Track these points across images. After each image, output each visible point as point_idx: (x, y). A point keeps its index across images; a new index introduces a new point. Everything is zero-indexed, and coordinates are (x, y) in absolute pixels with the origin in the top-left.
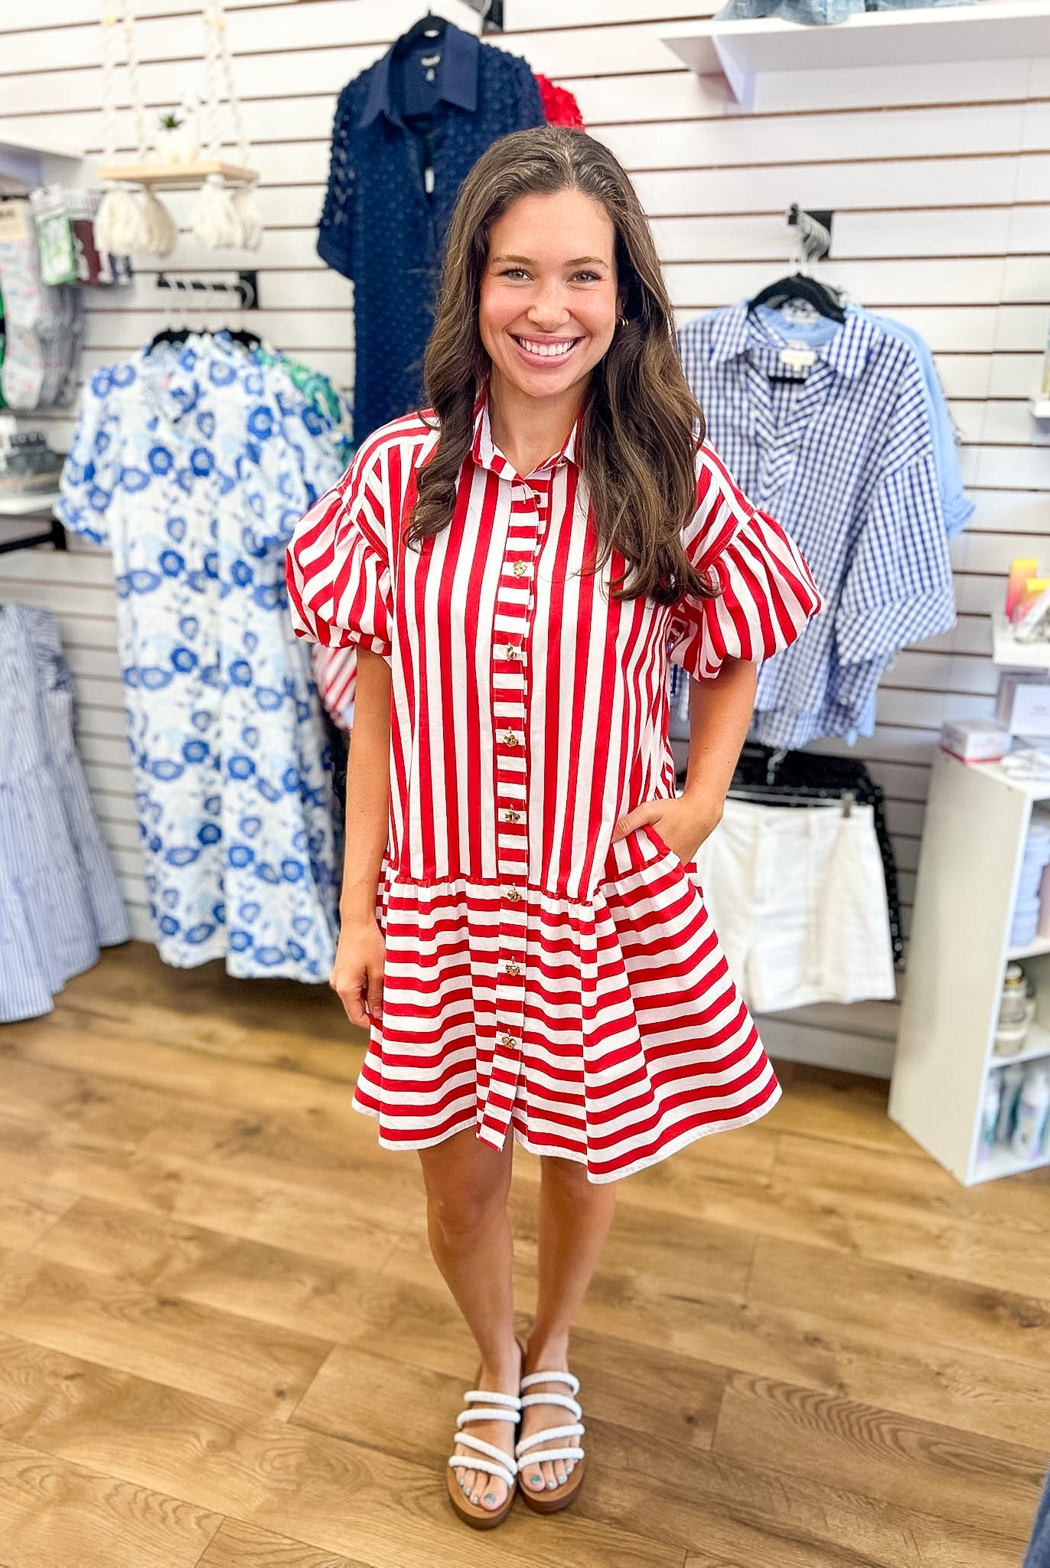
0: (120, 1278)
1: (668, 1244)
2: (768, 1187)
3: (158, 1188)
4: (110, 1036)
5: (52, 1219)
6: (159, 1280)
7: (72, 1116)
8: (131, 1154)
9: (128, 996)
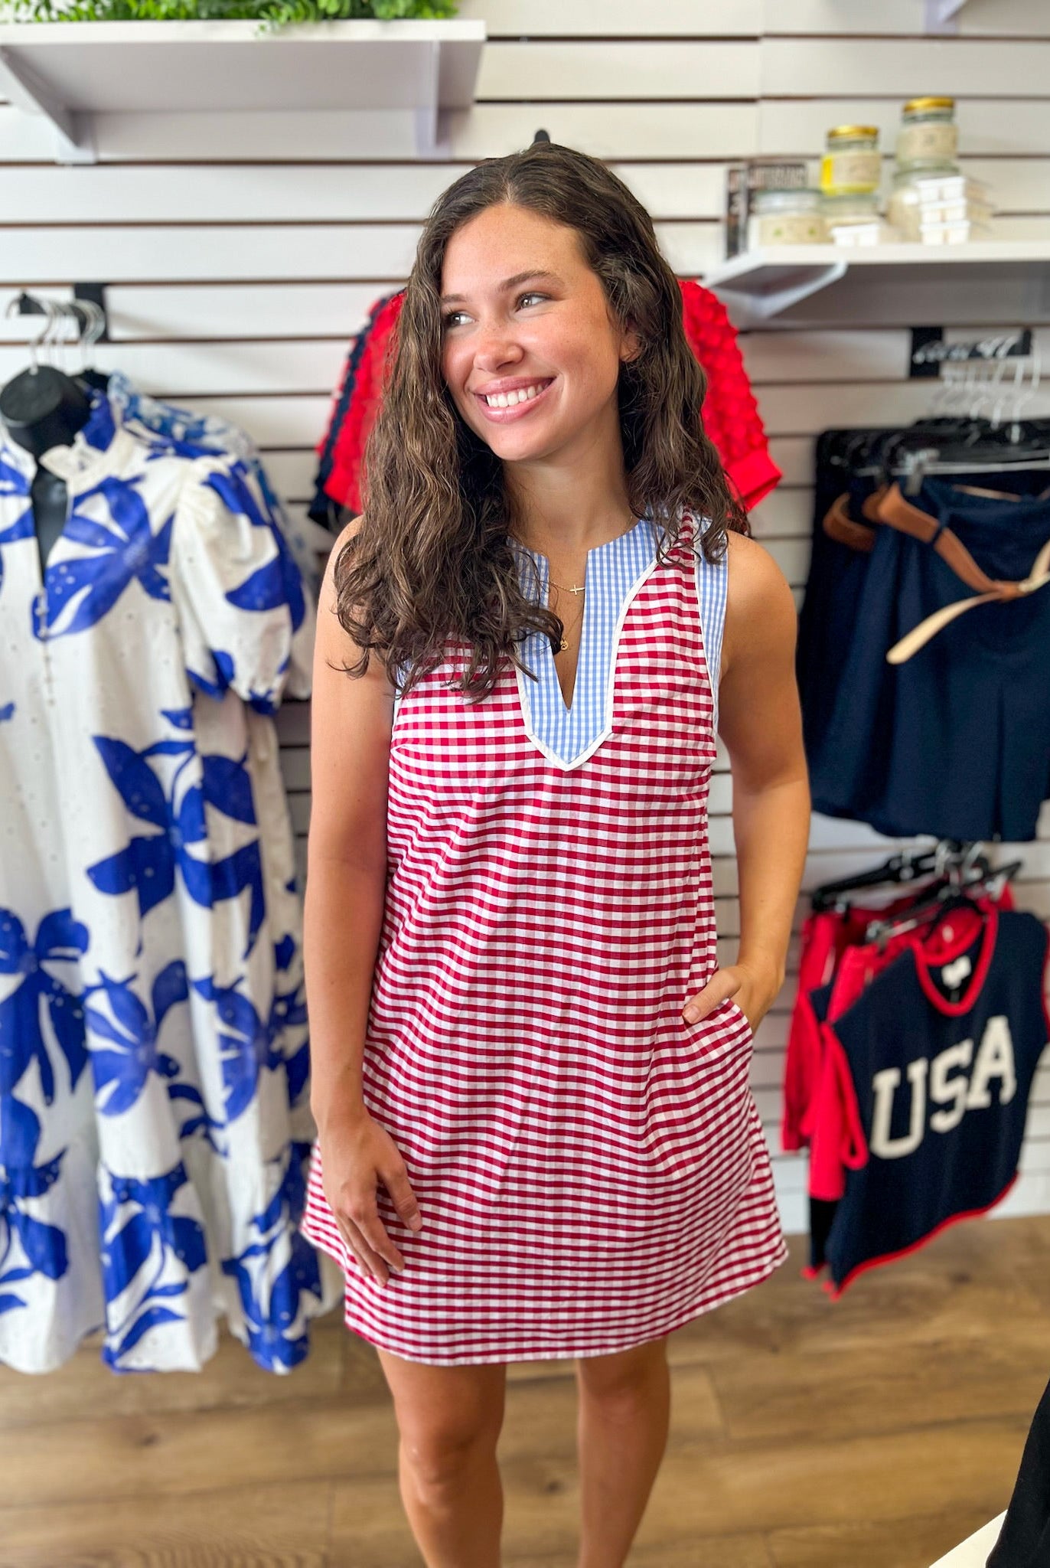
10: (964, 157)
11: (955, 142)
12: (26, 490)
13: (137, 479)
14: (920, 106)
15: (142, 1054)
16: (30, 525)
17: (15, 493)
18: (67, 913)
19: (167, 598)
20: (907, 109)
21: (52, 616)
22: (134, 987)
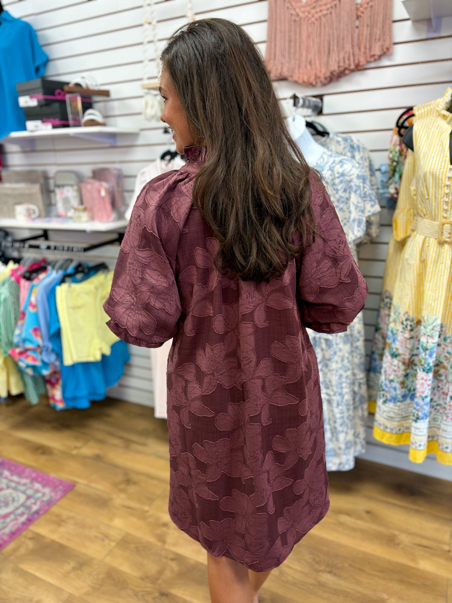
0: (142, 579)
1: (402, 581)
2: (449, 551)
3: (158, 531)
4: (139, 452)
5: (113, 544)
6: (160, 582)
7: (123, 491)
8: (147, 512)
9: (145, 433)
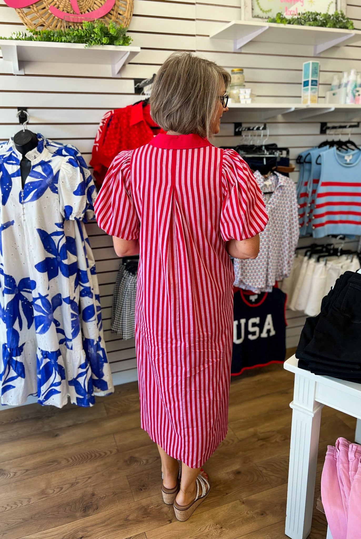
10: (246, 82)
11: (244, 79)
12: (19, 164)
13: (50, 161)
14: (236, 70)
15: (50, 317)
16: (20, 173)
17: (16, 164)
18: (29, 278)
19: (57, 193)
20: (232, 71)
21: (25, 197)
22: (48, 298)
